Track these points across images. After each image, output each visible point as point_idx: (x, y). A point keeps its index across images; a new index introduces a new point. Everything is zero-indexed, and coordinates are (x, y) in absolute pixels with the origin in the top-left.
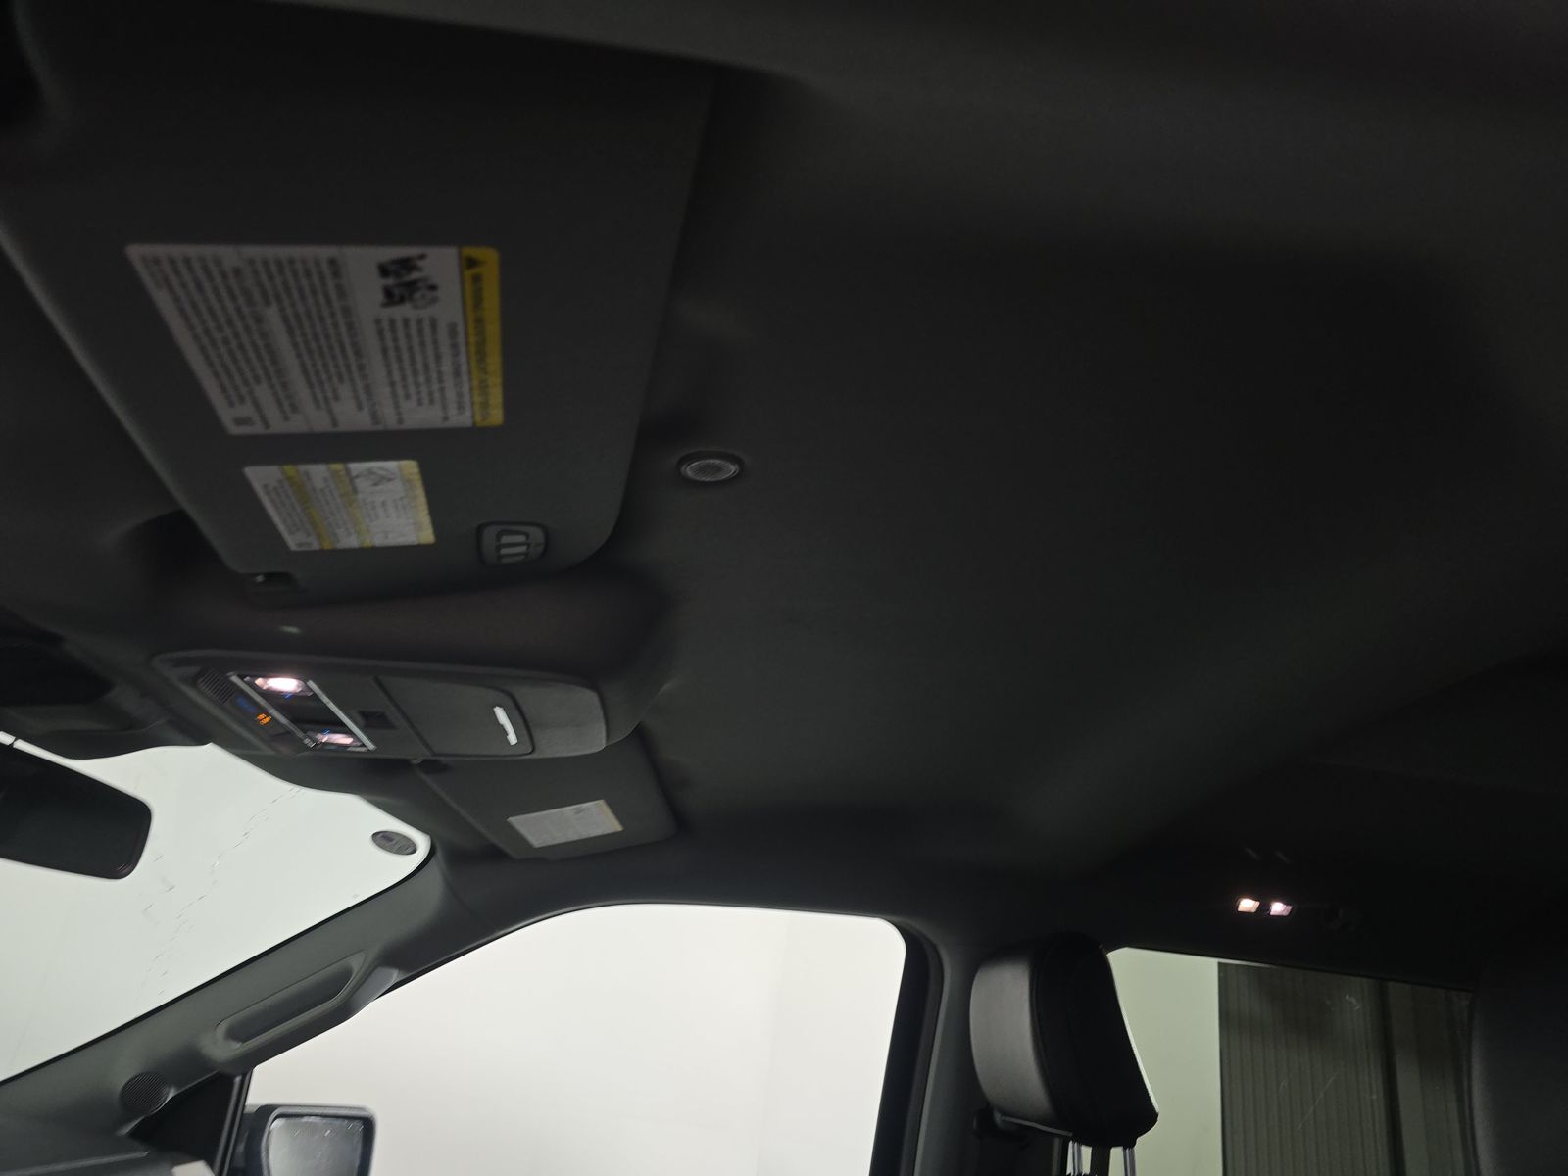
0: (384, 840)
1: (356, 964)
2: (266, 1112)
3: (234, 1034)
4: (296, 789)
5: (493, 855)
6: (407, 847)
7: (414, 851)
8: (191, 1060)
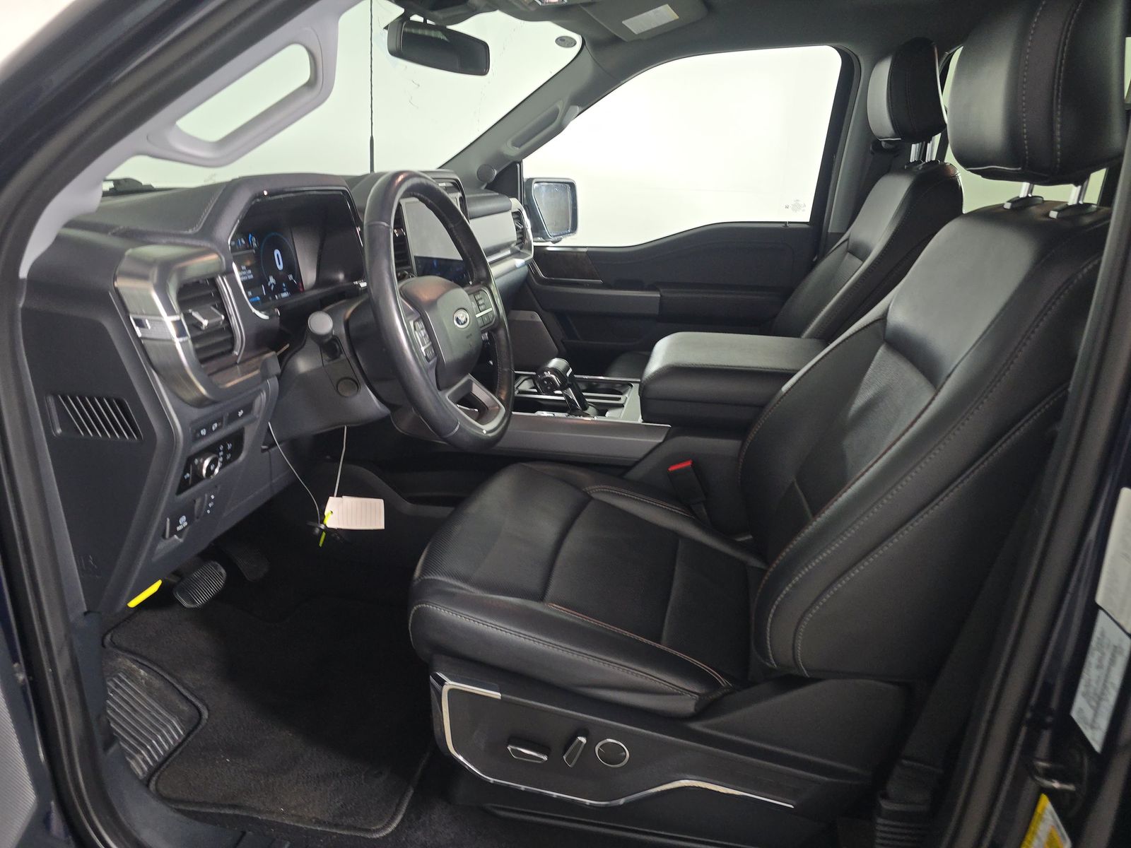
0: (562, 41)
1: (560, 106)
2: (530, 181)
3: (514, 144)
4: (522, 21)
5: (615, 40)
6: (571, 43)
7: (575, 44)
8: (500, 157)
